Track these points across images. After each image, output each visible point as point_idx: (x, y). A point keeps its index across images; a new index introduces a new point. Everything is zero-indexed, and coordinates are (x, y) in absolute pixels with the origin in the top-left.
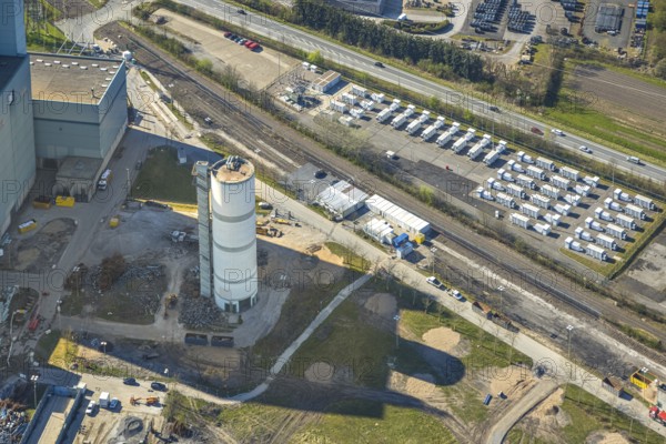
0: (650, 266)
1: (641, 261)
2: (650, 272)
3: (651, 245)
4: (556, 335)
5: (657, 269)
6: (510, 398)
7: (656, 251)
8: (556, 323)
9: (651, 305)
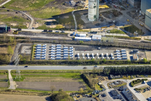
0: (28, 49)
1: (30, 49)
2: (27, 48)
3: (31, 53)
4: (36, 34)
5: (26, 49)
6: (35, 24)
7: (29, 52)
8: (37, 35)
9: (23, 44)
